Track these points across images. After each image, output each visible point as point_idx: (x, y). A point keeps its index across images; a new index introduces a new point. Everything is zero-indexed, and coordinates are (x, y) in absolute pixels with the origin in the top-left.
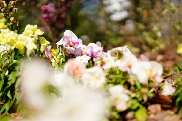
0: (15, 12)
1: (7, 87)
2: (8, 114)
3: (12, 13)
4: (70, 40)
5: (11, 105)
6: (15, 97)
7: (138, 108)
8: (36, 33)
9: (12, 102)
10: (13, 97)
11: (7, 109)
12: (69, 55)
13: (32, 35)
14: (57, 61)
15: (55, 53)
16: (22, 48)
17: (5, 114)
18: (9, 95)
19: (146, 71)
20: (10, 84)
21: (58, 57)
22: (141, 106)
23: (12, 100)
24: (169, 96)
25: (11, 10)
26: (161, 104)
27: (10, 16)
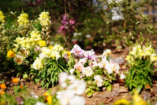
0: (49, 38)
1: (47, 76)
2: (48, 88)
3: (47, 38)
4: (77, 50)
5: (49, 84)
6: (51, 80)
7: (108, 85)
8: (59, 48)
9: (49, 83)
10: (50, 80)
11: (48, 86)
12: (77, 57)
13: (58, 50)
14: (71, 62)
15: (70, 58)
16: (54, 57)
17: (46, 88)
18: (48, 79)
19: (112, 68)
20: (48, 74)
21: (71, 60)
22: (110, 84)
23: (50, 82)
24: (123, 79)
25: (47, 37)
26: (119, 83)
27: (46, 39)
